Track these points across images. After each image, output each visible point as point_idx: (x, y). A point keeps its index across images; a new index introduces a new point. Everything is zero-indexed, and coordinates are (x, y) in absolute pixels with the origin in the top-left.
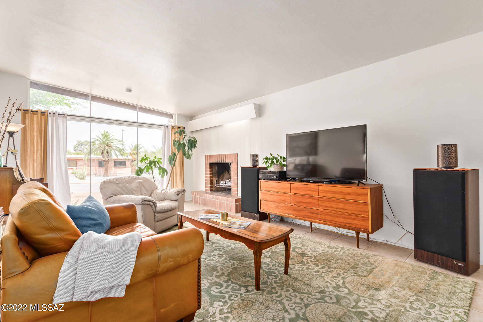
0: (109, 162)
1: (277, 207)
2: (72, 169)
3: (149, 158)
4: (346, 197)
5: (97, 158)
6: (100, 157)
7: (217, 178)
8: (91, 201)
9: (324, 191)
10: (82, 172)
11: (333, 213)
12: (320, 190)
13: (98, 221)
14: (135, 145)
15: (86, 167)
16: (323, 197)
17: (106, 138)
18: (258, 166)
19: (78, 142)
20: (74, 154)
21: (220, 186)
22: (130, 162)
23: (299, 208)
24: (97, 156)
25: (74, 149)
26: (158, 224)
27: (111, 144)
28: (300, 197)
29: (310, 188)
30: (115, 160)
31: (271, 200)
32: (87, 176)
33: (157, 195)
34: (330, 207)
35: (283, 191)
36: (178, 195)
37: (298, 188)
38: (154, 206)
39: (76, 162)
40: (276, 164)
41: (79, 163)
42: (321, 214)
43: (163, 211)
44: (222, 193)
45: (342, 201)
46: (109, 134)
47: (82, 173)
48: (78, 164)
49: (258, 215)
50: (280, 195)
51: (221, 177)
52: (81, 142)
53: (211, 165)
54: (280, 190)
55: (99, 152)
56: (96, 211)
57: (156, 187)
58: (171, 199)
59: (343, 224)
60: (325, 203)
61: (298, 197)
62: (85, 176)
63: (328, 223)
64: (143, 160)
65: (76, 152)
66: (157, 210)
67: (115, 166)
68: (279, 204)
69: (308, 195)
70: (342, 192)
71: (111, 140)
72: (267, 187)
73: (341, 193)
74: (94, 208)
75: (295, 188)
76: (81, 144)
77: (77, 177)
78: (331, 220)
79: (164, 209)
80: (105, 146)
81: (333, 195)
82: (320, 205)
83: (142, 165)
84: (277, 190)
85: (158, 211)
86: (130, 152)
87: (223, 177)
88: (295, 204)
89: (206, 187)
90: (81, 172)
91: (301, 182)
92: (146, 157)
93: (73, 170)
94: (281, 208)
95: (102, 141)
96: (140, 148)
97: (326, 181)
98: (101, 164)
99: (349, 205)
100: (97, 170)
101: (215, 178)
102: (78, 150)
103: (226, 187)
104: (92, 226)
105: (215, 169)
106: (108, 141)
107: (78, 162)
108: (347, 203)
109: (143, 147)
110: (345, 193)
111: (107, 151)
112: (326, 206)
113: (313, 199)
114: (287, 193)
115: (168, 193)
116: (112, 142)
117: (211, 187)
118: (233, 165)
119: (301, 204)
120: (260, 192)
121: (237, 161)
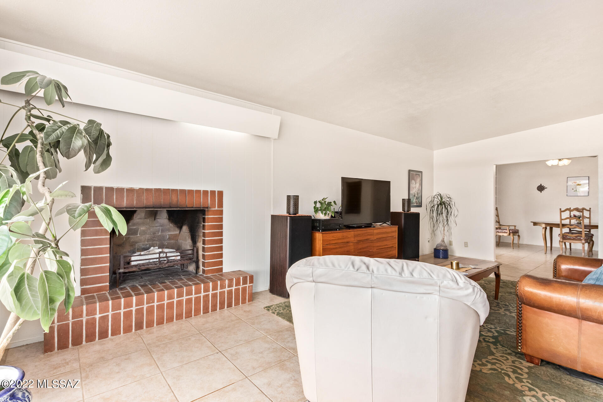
12: (375, 233)
16: (376, 238)
34: (380, 246)
50: (344, 246)
54: (345, 241)
60: (377, 244)
69: (367, 240)
72: (330, 240)
75: (358, 235)
82: (375, 247)
113: (370, 242)
118: (210, 213)
119: (362, 250)
120: (322, 248)
121: (221, 205)
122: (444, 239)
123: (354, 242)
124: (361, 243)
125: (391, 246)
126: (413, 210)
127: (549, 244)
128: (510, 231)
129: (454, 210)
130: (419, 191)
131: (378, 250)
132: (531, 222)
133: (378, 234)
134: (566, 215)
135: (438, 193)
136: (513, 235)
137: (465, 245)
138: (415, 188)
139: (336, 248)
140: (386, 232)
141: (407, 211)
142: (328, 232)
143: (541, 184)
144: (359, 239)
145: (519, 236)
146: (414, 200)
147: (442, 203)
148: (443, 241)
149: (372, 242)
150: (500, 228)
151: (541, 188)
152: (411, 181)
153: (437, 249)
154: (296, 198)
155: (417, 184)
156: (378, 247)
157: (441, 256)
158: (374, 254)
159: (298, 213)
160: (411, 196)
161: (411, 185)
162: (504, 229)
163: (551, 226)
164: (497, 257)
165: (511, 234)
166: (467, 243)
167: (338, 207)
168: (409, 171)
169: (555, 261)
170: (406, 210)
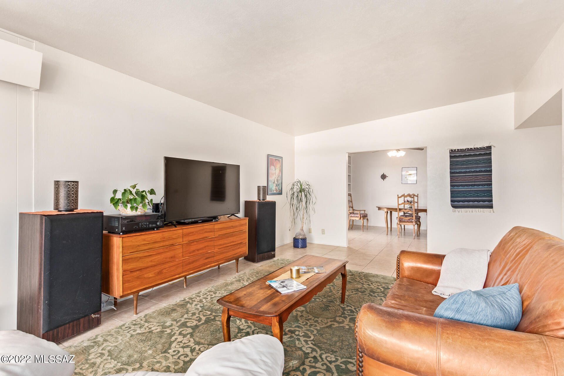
9: (218, 229)
11: (226, 249)
12: (215, 229)
16: (219, 235)
23: (193, 259)
29: (206, 229)
31: (150, 264)
35: (171, 242)
37: (193, 232)
50: (166, 250)
60: (219, 242)
61: (192, 244)
63: (221, 262)
68: (162, 267)
69: (204, 238)
72: (139, 246)
75: (189, 234)
82: (215, 246)
84: (162, 244)
88: (189, 255)
94: (167, 270)
113: (209, 241)
114: (177, 244)
119: (197, 252)
120: (121, 259)
122: (303, 227)
123: (183, 243)
124: (195, 243)
125: (240, 242)
126: (269, 198)
127: (389, 226)
128: (360, 215)
129: (313, 198)
130: (279, 178)
131: (220, 250)
132: (377, 207)
133: (221, 229)
134: (401, 200)
135: (298, 180)
136: (363, 219)
137: (322, 232)
138: (274, 175)
139: (150, 255)
140: (232, 226)
141: (263, 200)
142: (134, 234)
143: (384, 173)
144: (191, 238)
145: (367, 219)
146: (273, 187)
147: (301, 190)
148: (302, 230)
149: (211, 241)
150: (353, 213)
151: (384, 177)
152: (270, 167)
153: (296, 238)
154: (73, 185)
155: (276, 170)
156: (221, 245)
157: (300, 246)
158: (215, 255)
159: (77, 209)
160: (270, 183)
161: (270, 171)
162: (356, 214)
163: (391, 210)
164: (349, 241)
165: (362, 218)
166: (324, 230)
167: (159, 197)
168: (268, 155)
169: (399, 259)
170: (261, 199)
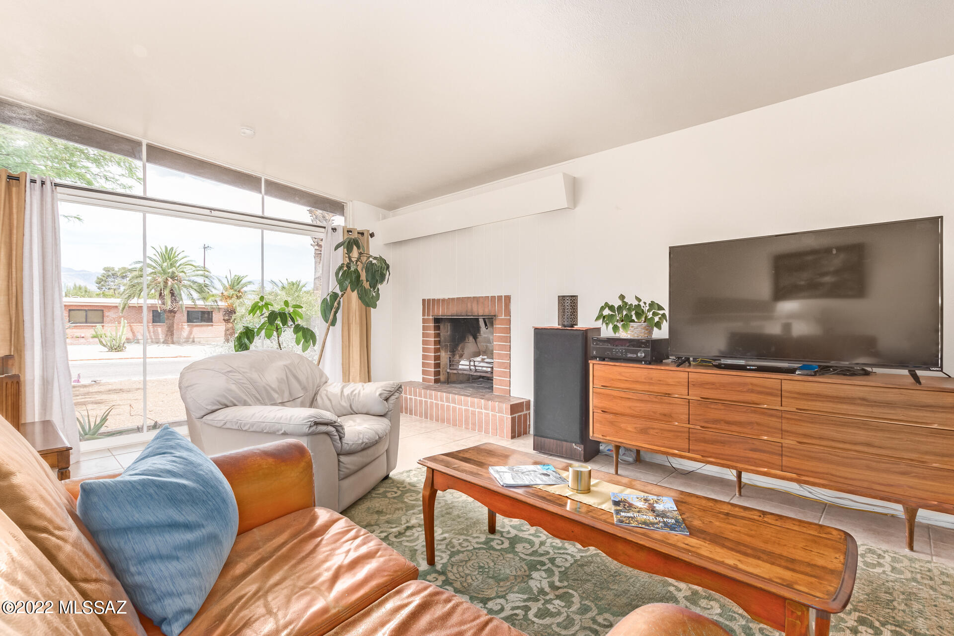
0: (175, 313)
1: (644, 431)
2: (93, 326)
3: (272, 305)
4: (877, 411)
5: (150, 305)
6: (156, 302)
7: (449, 353)
8: (172, 447)
9: (799, 393)
10: (116, 334)
11: (829, 454)
12: (786, 391)
13: (203, 530)
14: (232, 278)
15: (124, 323)
16: (797, 409)
17: (170, 261)
18: (575, 326)
19: (106, 271)
20: (97, 295)
21: (460, 372)
22: (221, 313)
23: (715, 435)
24: (148, 300)
25: (98, 285)
26: (346, 483)
27: (181, 274)
28: (720, 406)
29: (752, 384)
30: (189, 310)
31: (628, 411)
32: (128, 343)
33: (330, 400)
34: (821, 438)
35: (664, 389)
36: (387, 399)
37: (713, 384)
38: (337, 437)
39: (100, 313)
40: (636, 320)
41: (110, 314)
42: (787, 454)
43: (359, 448)
44: (466, 387)
45: (865, 423)
46: (176, 254)
47: (116, 337)
48: (108, 316)
49: (582, 446)
50: (655, 400)
51: (459, 349)
52: (113, 270)
53: (437, 321)
54: (656, 388)
55: (153, 291)
56: (194, 489)
57: (324, 380)
58: (372, 412)
59: (865, 485)
60: (801, 425)
61: (712, 406)
62: (122, 343)
63: (811, 479)
64: (254, 308)
65: (101, 292)
66: (345, 446)
67: (188, 322)
68: (649, 424)
69: (744, 402)
70: (864, 399)
71: (180, 267)
72: (613, 380)
73: (859, 401)
74: (187, 479)
75: (702, 385)
76: (113, 275)
77: (104, 346)
78: (823, 473)
79: (362, 443)
80: (167, 279)
81: (831, 405)
82: (787, 432)
83: (256, 321)
84: (647, 388)
85: (348, 448)
86: (222, 293)
87: (463, 349)
88: (703, 424)
89: (424, 372)
90: (114, 333)
91: (716, 368)
92: (262, 301)
93: (96, 330)
94: (657, 433)
95: (162, 267)
96: (245, 285)
97: (800, 368)
98: (156, 317)
99: (889, 436)
100: (151, 329)
101: (446, 352)
102: (108, 287)
103: (475, 374)
104: (180, 554)
105: (446, 331)
106: (174, 268)
107: (107, 313)
108: (882, 430)
109: (250, 282)
110: (875, 402)
111: (172, 290)
112: (805, 435)
113: (763, 414)
114: (676, 396)
115: (361, 395)
116: (183, 272)
117: (437, 373)
118: (497, 322)
120: (592, 390)
121: (508, 312)
123: (689, 397)
131: (806, 447)
133: (807, 396)
139: (629, 398)
144: (710, 393)
149: (770, 415)
154: (574, 299)
156: (807, 436)
158: (784, 453)
